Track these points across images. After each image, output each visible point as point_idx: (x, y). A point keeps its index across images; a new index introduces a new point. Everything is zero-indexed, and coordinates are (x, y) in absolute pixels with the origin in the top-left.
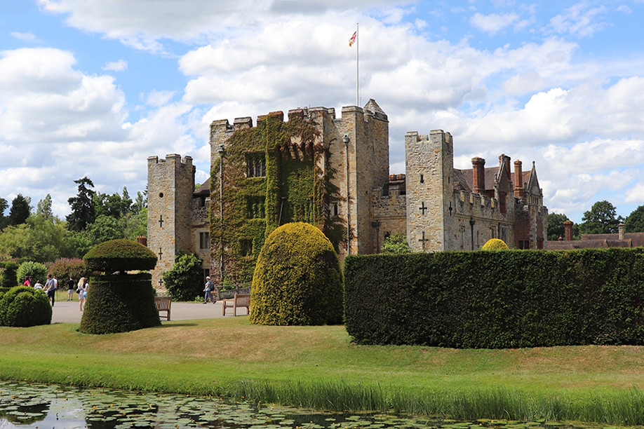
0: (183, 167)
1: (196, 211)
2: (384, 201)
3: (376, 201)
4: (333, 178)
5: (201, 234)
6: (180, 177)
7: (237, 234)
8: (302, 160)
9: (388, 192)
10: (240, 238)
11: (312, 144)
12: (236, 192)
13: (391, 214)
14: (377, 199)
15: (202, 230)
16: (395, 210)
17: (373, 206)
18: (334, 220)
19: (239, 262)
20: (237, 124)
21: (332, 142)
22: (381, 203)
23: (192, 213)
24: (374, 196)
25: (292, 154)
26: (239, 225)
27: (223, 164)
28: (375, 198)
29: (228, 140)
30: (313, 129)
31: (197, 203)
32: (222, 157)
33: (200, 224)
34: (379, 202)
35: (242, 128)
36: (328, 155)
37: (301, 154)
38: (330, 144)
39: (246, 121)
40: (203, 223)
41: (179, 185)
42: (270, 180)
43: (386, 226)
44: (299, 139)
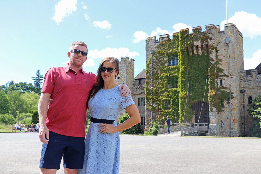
0: (130, 64)
1: (136, 87)
2: (248, 78)
3: (243, 78)
4: (220, 64)
5: (139, 99)
6: (129, 69)
7: (161, 97)
8: (200, 55)
9: (250, 73)
10: (163, 99)
11: (207, 45)
12: (161, 74)
13: (253, 85)
14: (243, 77)
15: (139, 96)
16: (255, 83)
17: (241, 81)
18: (220, 88)
19: (162, 113)
20: (161, 38)
21: (219, 44)
22: (246, 79)
23: (134, 88)
24: (241, 75)
25: (195, 52)
26: (162, 92)
27: (153, 59)
28: (242, 77)
29: (156, 47)
30: (208, 36)
31: (137, 82)
32: (153, 56)
33: (138, 93)
34: (244, 79)
35: (164, 40)
36: (217, 51)
37: (200, 51)
38: (217, 45)
39: (166, 36)
40: (140, 93)
41: (128, 73)
42: (182, 66)
43: (249, 92)
44: (199, 42)
